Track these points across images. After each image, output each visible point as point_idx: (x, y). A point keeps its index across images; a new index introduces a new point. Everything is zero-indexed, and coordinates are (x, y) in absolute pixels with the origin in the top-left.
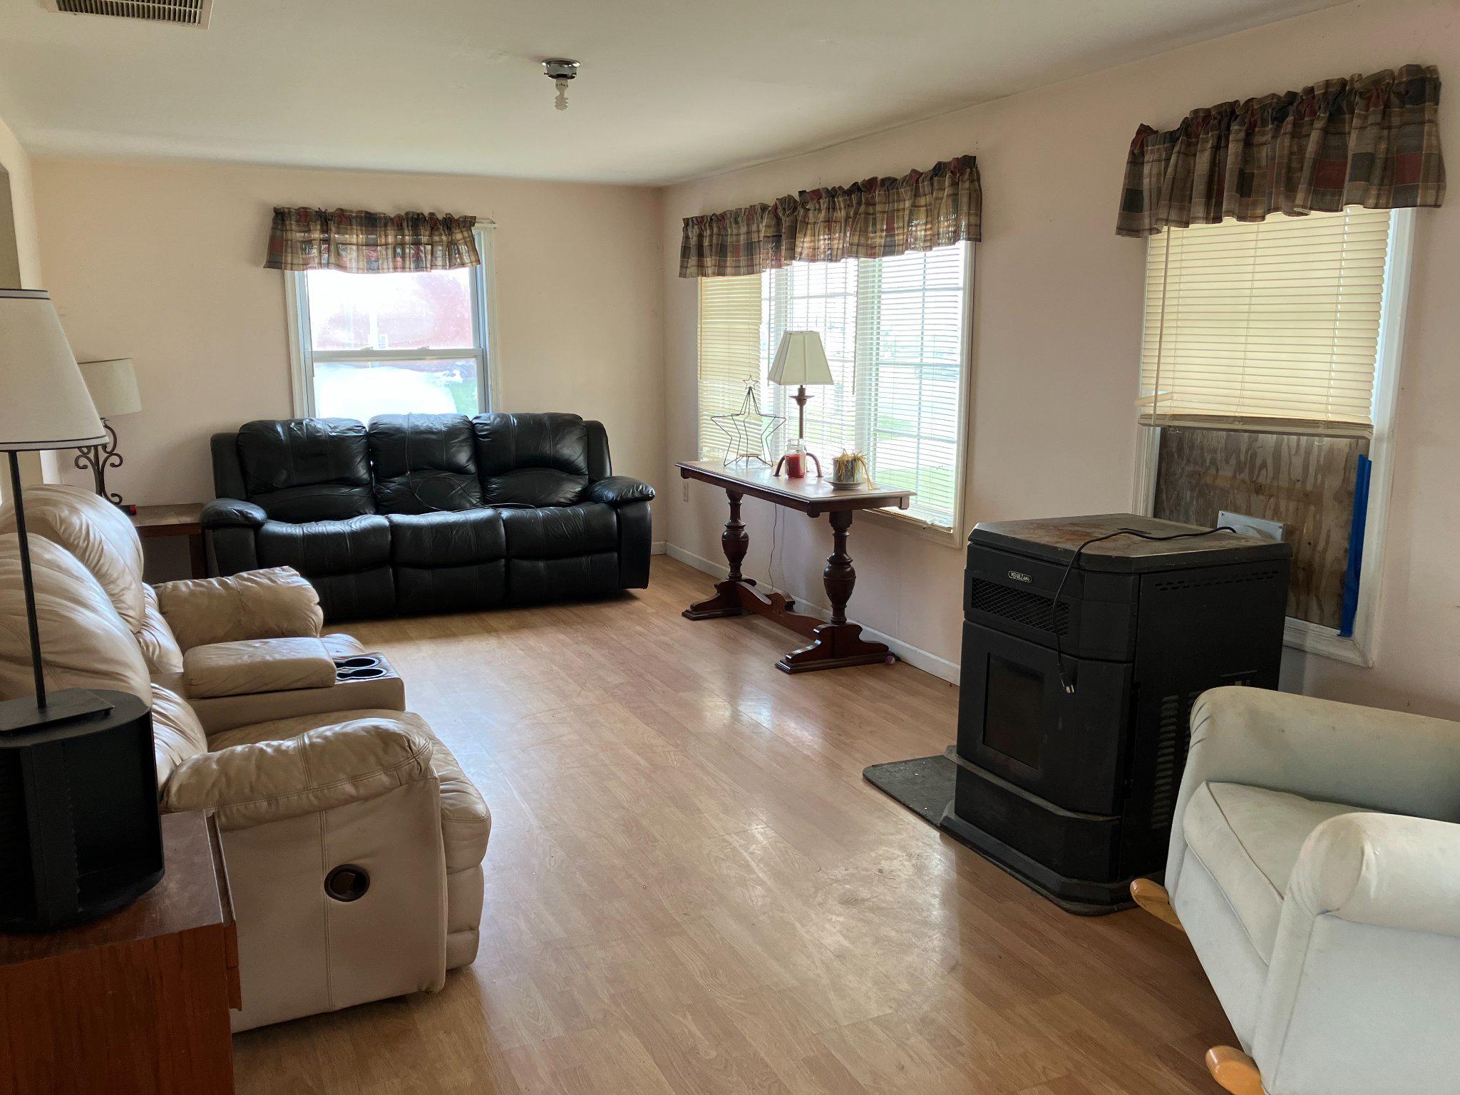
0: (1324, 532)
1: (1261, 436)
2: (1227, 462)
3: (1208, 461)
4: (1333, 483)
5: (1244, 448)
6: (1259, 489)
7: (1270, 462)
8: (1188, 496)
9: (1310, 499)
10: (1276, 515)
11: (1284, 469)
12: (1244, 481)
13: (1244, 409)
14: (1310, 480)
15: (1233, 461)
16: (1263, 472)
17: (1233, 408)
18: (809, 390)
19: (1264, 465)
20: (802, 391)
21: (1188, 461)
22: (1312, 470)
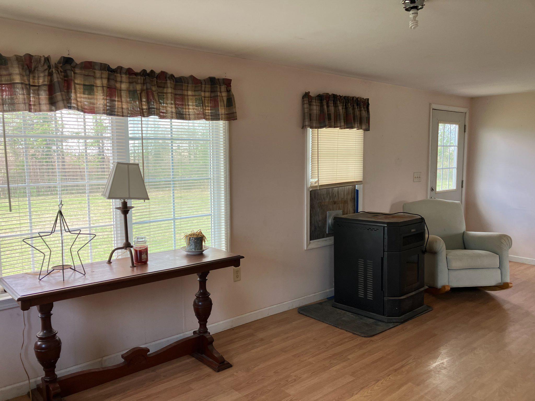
0: (349, 209)
1: (334, 188)
2: (327, 197)
3: (322, 198)
4: (349, 197)
5: (331, 192)
6: (335, 203)
7: (337, 195)
8: (318, 210)
9: (345, 202)
10: (339, 209)
11: (340, 196)
12: (331, 202)
13: (337, 181)
14: (345, 197)
15: (328, 197)
16: (335, 198)
17: (335, 181)
18: (132, 203)
19: (335, 196)
20: (125, 204)
21: (317, 200)
22: (345, 194)
